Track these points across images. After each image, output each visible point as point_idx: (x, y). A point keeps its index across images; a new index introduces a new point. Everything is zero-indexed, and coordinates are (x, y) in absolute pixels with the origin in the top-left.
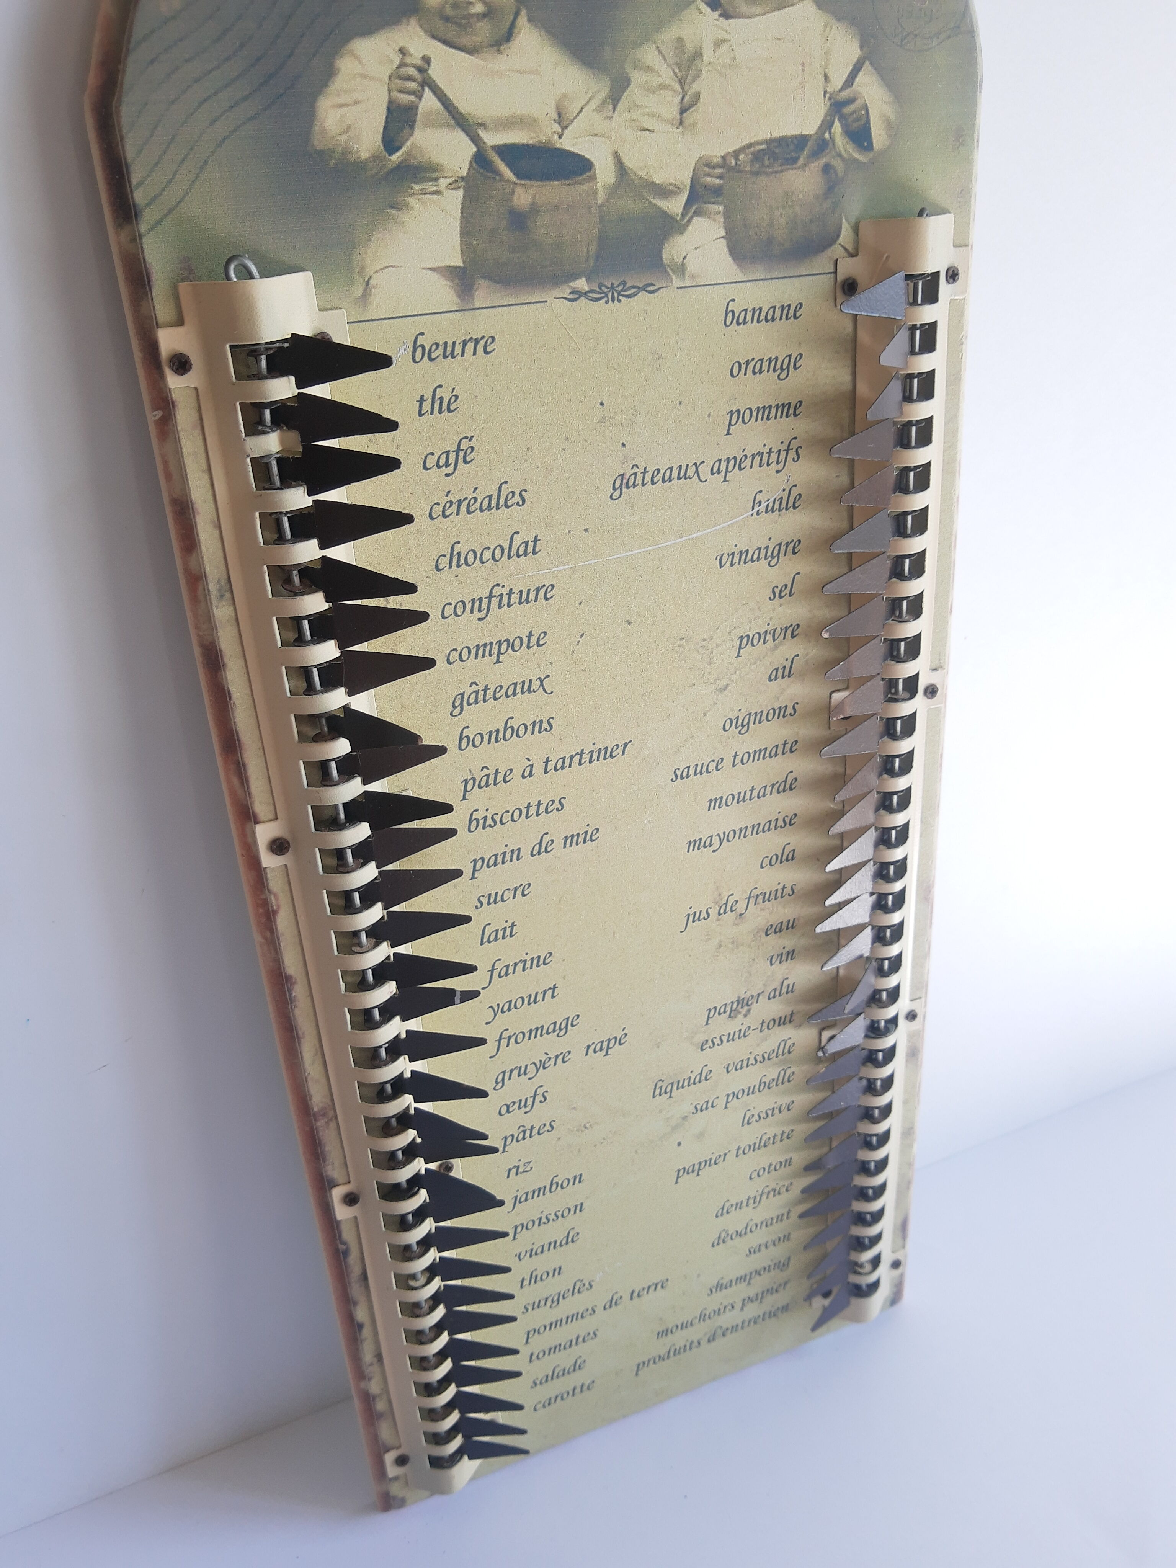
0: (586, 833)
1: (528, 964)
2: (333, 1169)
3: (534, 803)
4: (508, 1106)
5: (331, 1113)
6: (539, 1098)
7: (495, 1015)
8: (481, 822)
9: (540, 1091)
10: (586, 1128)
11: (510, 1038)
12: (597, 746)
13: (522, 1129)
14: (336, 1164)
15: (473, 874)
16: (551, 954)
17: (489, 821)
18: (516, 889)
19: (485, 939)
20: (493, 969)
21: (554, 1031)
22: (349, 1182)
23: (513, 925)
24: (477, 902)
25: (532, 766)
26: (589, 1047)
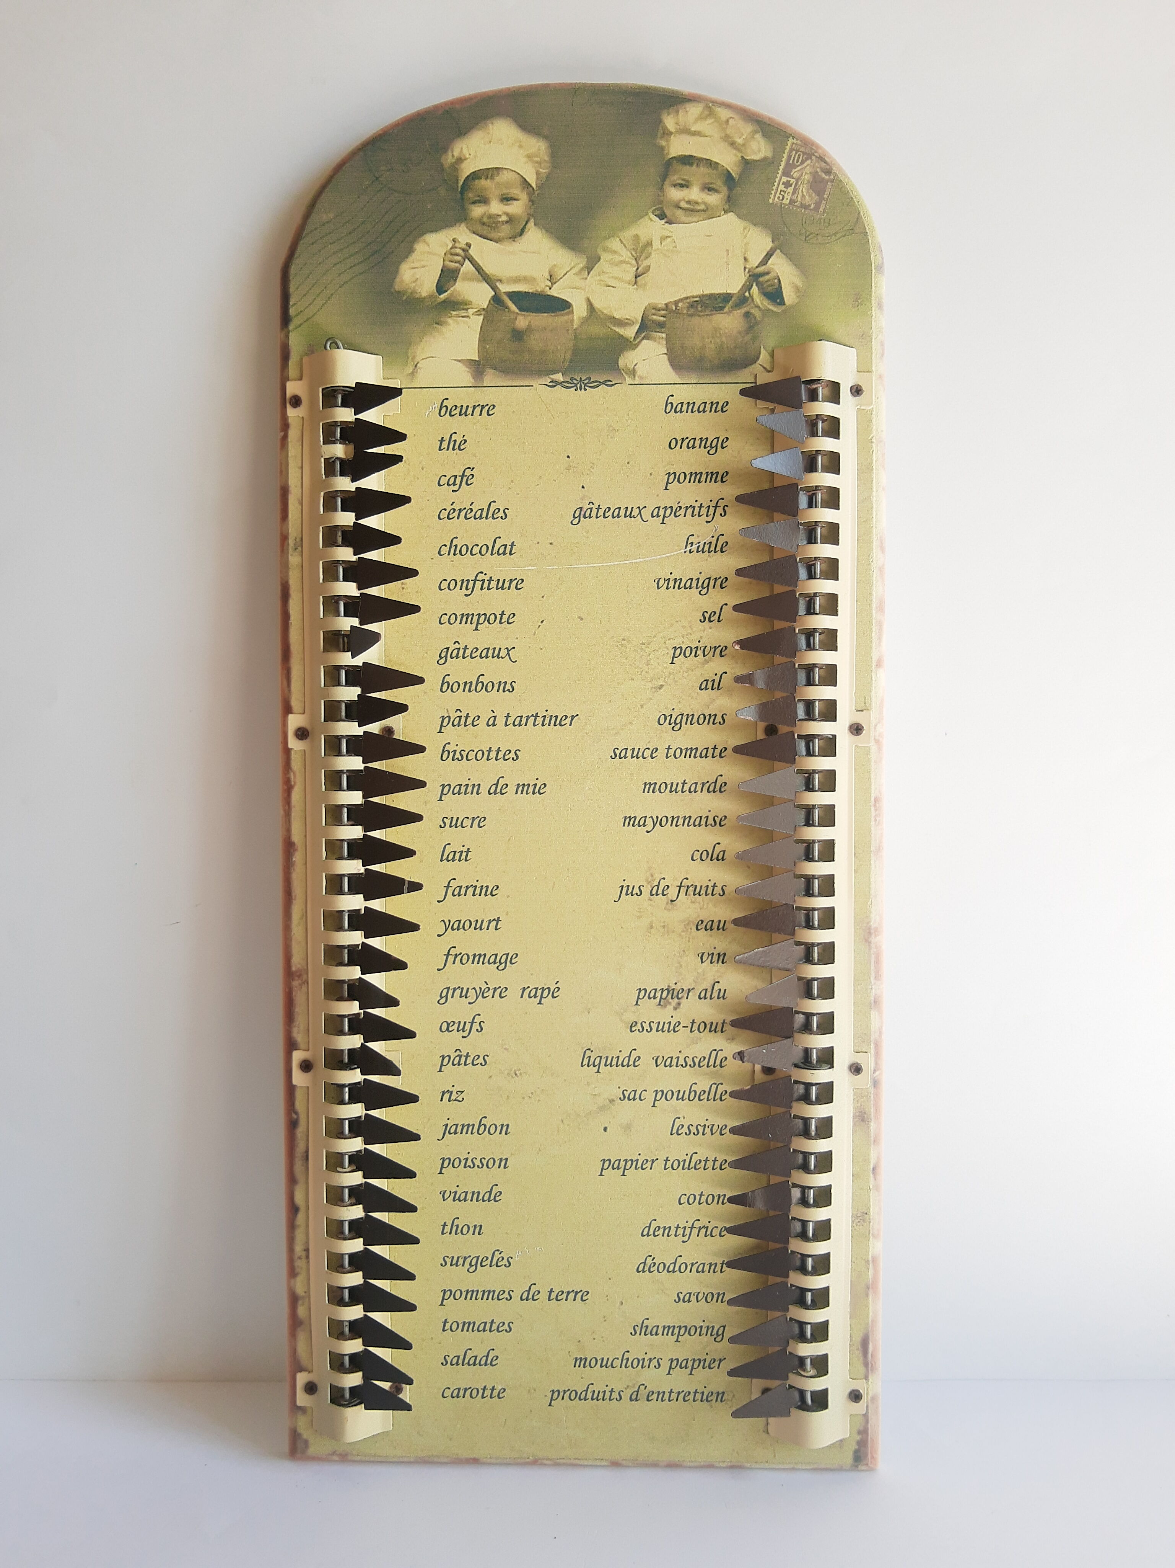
0: (535, 785)
1: (478, 891)
2: (298, 1033)
3: (494, 749)
4: (448, 1025)
5: (305, 977)
6: (476, 1026)
7: (446, 930)
8: (451, 754)
9: (478, 1019)
10: (516, 1074)
11: (456, 956)
12: (549, 713)
13: (458, 1053)
14: (302, 1028)
15: (441, 797)
16: (498, 887)
17: (458, 755)
18: (474, 819)
19: (445, 857)
20: (448, 887)
21: (495, 963)
22: (308, 1050)
23: (468, 851)
24: (441, 821)
25: (495, 717)
26: (524, 989)
